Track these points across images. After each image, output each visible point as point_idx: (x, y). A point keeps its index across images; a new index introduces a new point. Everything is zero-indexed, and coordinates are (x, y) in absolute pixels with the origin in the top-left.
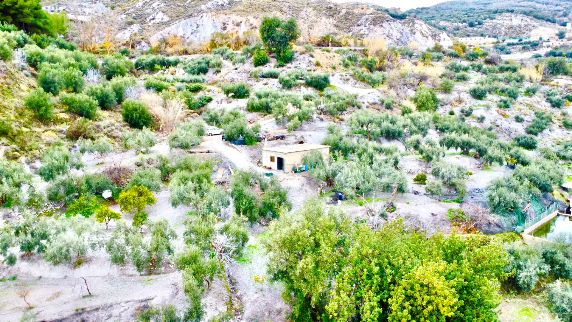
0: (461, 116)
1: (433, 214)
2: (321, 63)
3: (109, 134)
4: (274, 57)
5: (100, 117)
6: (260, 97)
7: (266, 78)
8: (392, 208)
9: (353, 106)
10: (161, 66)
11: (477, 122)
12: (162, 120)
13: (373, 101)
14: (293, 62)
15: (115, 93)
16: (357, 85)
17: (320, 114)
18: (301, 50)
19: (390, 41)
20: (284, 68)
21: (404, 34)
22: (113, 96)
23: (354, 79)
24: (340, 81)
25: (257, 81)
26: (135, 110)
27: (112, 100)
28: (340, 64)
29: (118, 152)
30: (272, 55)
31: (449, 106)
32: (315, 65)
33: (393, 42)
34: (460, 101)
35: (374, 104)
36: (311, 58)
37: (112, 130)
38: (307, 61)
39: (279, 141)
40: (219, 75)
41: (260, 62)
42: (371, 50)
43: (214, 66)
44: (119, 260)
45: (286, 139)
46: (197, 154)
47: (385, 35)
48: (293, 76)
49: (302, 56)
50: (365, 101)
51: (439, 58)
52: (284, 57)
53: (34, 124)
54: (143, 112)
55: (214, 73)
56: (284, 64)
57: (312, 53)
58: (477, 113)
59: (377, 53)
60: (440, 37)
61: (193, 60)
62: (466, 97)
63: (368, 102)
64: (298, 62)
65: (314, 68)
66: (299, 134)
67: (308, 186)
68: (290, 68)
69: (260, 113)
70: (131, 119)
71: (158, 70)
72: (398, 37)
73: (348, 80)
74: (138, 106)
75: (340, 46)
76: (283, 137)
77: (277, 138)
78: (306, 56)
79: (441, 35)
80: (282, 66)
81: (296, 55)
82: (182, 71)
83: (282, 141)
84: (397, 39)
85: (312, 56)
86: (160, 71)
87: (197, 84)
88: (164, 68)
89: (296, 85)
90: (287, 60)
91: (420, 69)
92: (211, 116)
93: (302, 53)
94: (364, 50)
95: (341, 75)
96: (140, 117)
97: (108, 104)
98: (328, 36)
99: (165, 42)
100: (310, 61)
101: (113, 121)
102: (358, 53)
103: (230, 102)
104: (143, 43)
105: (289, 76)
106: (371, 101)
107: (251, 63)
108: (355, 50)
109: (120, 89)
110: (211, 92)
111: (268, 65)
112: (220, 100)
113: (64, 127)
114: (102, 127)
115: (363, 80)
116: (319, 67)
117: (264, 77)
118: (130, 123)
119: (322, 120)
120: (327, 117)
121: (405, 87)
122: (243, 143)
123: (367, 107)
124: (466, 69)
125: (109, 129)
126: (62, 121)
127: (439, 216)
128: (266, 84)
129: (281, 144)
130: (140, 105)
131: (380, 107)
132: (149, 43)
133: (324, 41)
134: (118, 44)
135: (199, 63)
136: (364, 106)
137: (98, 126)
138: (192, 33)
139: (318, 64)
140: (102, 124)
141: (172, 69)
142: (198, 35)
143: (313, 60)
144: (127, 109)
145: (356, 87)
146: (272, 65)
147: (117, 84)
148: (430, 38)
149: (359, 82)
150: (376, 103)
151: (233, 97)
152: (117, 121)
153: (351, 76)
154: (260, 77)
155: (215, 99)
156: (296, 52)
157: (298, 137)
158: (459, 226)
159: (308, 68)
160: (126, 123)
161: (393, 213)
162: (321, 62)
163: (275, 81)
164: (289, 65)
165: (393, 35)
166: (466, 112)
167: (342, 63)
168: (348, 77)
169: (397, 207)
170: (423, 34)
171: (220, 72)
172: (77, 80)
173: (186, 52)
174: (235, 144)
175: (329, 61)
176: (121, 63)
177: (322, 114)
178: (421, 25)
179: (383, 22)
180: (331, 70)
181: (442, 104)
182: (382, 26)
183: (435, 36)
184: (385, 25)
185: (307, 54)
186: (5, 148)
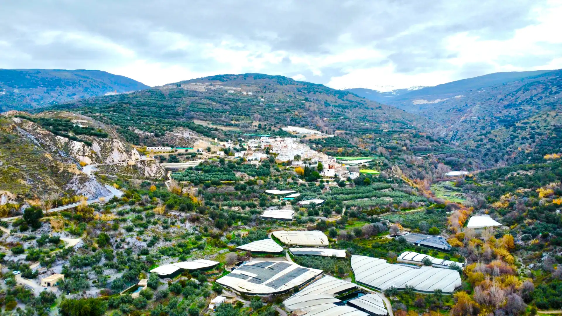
0: (120, 242)
1: (96, 293)
2: (55, 227)
4: (31, 226)
7: (29, 239)
9: (71, 251)
11: (127, 245)
13: (80, 246)
14: (41, 228)
16: (73, 238)
23: (70, 234)
24: (65, 236)
25: (25, 242)
28: (64, 225)
30: (29, 225)
31: (115, 237)
32: (51, 228)
34: (121, 234)
35: (80, 248)
38: (47, 226)
39: (45, 274)
40: (2, 238)
41: (23, 230)
42: (79, 206)
45: (47, 273)
46: (17, 286)
47: (87, 192)
49: (45, 224)
50: (76, 247)
51: (115, 207)
52: (36, 225)
56: (36, 229)
58: (127, 240)
59: (82, 210)
60: (131, 152)
62: (123, 231)
63: (78, 248)
64: (44, 227)
65: (51, 230)
66: (51, 269)
67: (59, 289)
69: (32, 261)
73: (68, 235)
76: (45, 272)
78: (47, 224)
79: (132, 151)
80: (36, 231)
81: (42, 223)
85: (50, 224)
89: (45, 243)
90: (38, 226)
91: (104, 216)
93: (45, 222)
94: (75, 207)
95: (65, 233)
100: (49, 227)
103: (16, 256)
107: (18, 230)
108: (71, 208)
111: (28, 231)
112: (10, 255)
115: (74, 233)
119: (59, 260)
120: (61, 259)
121: (96, 229)
123: (77, 250)
124: (127, 213)
127: (98, 293)
128: (30, 243)
129: (46, 276)
136: (76, 250)
139: (53, 228)
143: (51, 226)
146: (30, 231)
148: (124, 153)
149: (73, 235)
150: (82, 248)
154: (26, 239)
155: (7, 254)
157: (51, 271)
159: (48, 230)
163: (34, 241)
164: (39, 230)
166: (123, 240)
168: (68, 233)
169: (86, 292)
170: (119, 150)
171: (2, 236)
174: (28, 279)
175: (59, 224)
177: (59, 257)
178: (118, 143)
179: (85, 182)
180: (59, 230)
181: (113, 236)
182: (85, 185)
183: (128, 151)
184: (87, 184)
185: (48, 223)
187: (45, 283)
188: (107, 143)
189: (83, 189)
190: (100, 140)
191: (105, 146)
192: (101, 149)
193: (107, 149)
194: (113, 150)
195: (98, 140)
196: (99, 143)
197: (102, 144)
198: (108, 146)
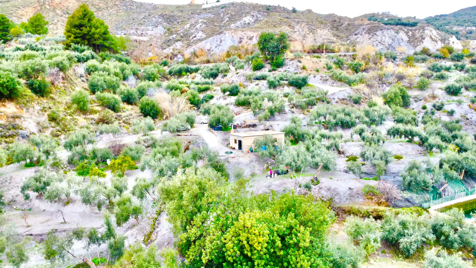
0: (431, 110)
1: (350, 188)
2: (307, 68)
3: (126, 121)
4: (269, 63)
5: (124, 110)
6: (245, 95)
7: (259, 80)
8: (316, 181)
9: (323, 101)
10: (186, 73)
11: (448, 115)
12: (167, 112)
13: (343, 97)
14: (284, 67)
15: (138, 93)
16: (335, 85)
17: (293, 108)
18: (291, 57)
19: (382, 47)
20: (276, 72)
21: (396, 40)
22: (136, 95)
23: (332, 79)
24: (320, 81)
25: (251, 83)
26: (148, 104)
27: (135, 98)
28: (324, 68)
29: (130, 134)
30: (268, 62)
31: (423, 101)
32: (301, 69)
33: (384, 48)
34: (434, 97)
35: (343, 99)
36: (299, 64)
37: (129, 119)
38: (295, 65)
39: (251, 128)
40: (225, 78)
41: (258, 68)
42: (360, 54)
43: (222, 72)
44: (86, 201)
45: (257, 127)
46: (183, 136)
47: (377, 42)
48: (278, 78)
49: (291, 62)
50: (336, 98)
51: (424, 60)
52: (276, 63)
53: (77, 113)
54: (154, 106)
55: (222, 77)
56: (276, 69)
57: (299, 59)
58: (448, 108)
59: (364, 58)
61: (208, 67)
62: (441, 94)
63: (338, 98)
64: (288, 67)
65: (301, 71)
66: (268, 123)
67: (257, 162)
68: (280, 71)
69: (244, 107)
70: (145, 111)
71: (184, 75)
72: (389, 43)
73: (327, 80)
74: (150, 102)
75: (334, 53)
76: (254, 126)
77: (249, 126)
78: (295, 62)
80: (275, 70)
81: (287, 61)
82: (200, 76)
83: (253, 129)
84: (389, 45)
85: (300, 62)
86: (185, 76)
87: (207, 86)
88: (188, 74)
89: (280, 85)
90: (279, 65)
91: (401, 69)
92: (204, 109)
93: (292, 60)
94: (353, 55)
95: (322, 77)
96: (151, 109)
97: (132, 100)
98: (323, 45)
99: (195, 54)
100: (297, 66)
101: (132, 112)
102: (348, 58)
103: (225, 99)
104: (179, 56)
105: (275, 78)
106: (341, 97)
107: (251, 69)
108: (345, 55)
109: (143, 90)
110: (216, 92)
111: (263, 69)
112: (219, 97)
113: (96, 116)
114: (123, 116)
115: (340, 80)
116: (305, 70)
117: (257, 79)
118: (144, 113)
119: (293, 112)
120: (299, 110)
121: (384, 85)
122: (220, 129)
123: (337, 102)
124: (448, 69)
125: (127, 118)
126: (96, 112)
127: (355, 190)
128: (257, 85)
129: (251, 130)
130: (152, 101)
131: (348, 102)
132: (183, 55)
133: (319, 49)
134: (161, 58)
135: (211, 69)
136: (333, 102)
137: (120, 116)
138: (216, 47)
139: (304, 68)
140: (123, 114)
141: (194, 74)
142: (220, 48)
143: (300, 65)
144: (142, 104)
145: (333, 86)
146: (267, 69)
147: (142, 86)
148: (439, 42)
149: (337, 81)
150: (346, 99)
151: (229, 95)
152: (136, 112)
153: (330, 77)
154: (254, 79)
155: (216, 97)
156: (287, 59)
157: (267, 126)
158: (372, 199)
159: (295, 72)
160: (141, 114)
161: (316, 186)
162: (307, 66)
163: (264, 82)
164: (280, 69)
165: (386, 42)
166: (438, 106)
167: (326, 66)
168: (328, 78)
169: (321, 181)
170: (432, 39)
171: (226, 76)
172: (114, 83)
173: (208, 62)
174: (214, 130)
175: (315, 65)
176: (155, 71)
177: (295, 108)
178: (431, 31)
179: (377, 31)
180: (314, 72)
181: (417, 100)
182: (375, 34)
183: (445, 40)
184: (379, 33)
185: (296, 60)
186: (52, 129)
187: (236, 142)
188: (417, 31)
189: (372, 39)
190: (408, 30)
191: (413, 35)
192: (408, 39)
193: (416, 39)
194: (424, 39)
195: (406, 30)
196: (407, 33)
197: (410, 33)
198: (418, 35)
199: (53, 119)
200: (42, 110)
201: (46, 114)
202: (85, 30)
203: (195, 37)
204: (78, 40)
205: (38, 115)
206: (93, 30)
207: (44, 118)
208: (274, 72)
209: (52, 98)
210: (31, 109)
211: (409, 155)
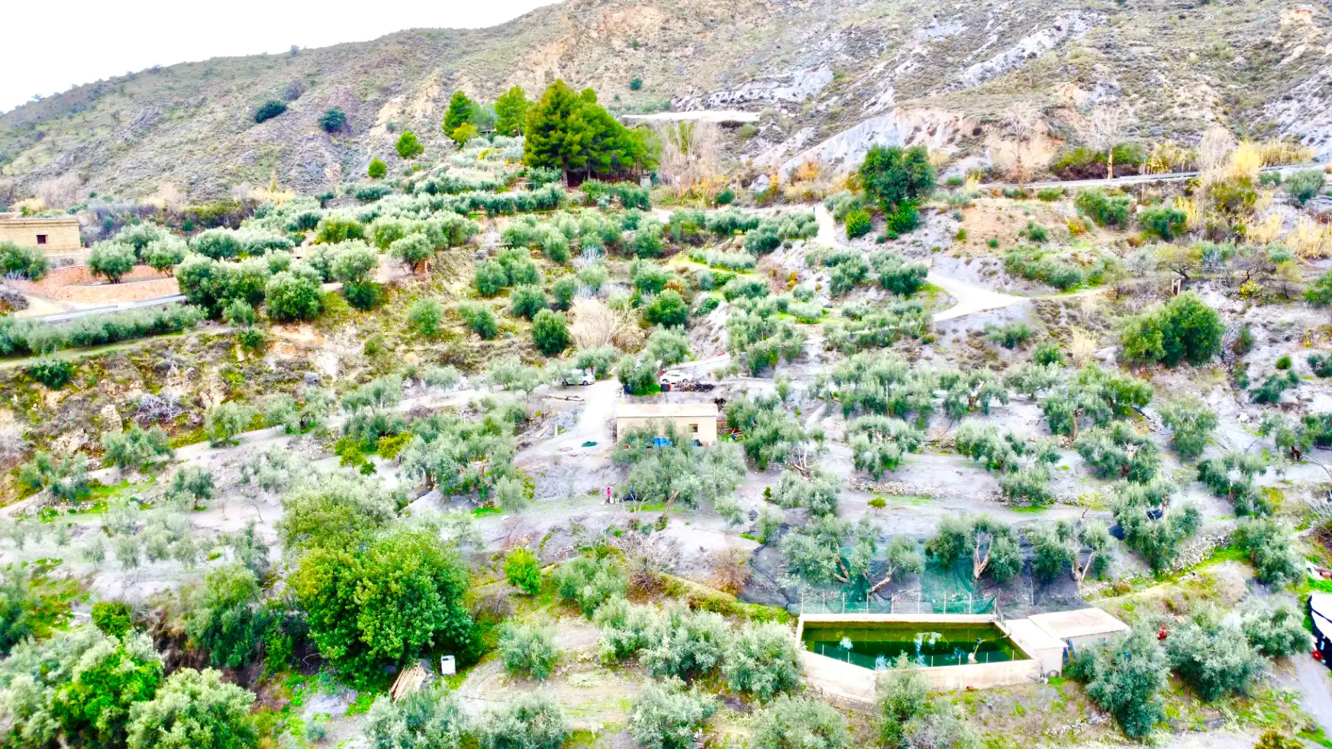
2: (970, 234)
4: (883, 221)
5: (508, 333)
8: (660, 524)
9: (915, 338)
13: (983, 328)
14: (916, 232)
17: (829, 349)
18: (944, 205)
23: (1007, 272)
24: (971, 277)
30: (881, 217)
31: (1292, 343)
32: (953, 238)
35: (979, 334)
36: (953, 224)
38: (942, 227)
40: (787, 253)
41: (860, 230)
42: (1209, 179)
43: (782, 237)
45: (709, 392)
49: (937, 219)
50: (963, 329)
52: (902, 221)
53: (419, 340)
55: (784, 250)
56: (897, 235)
63: (968, 331)
64: (926, 231)
65: (947, 244)
66: (739, 385)
68: (903, 243)
73: (993, 273)
74: (547, 322)
76: (706, 388)
77: (697, 388)
78: (947, 219)
80: (894, 239)
81: (929, 215)
85: (958, 218)
90: (905, 227)
93: (940, 212)
94: (1188, 182)
99: (794, 175)
100: (947, 230)
101: (520, 339)
104: (762, 178)
106: (976, 328)
109: (565, 289)
111: (867, 236)
115: (1029, 275)
116: (959, 243)
117: (830, 264)
118: (536, 342)
122: (628, 391)
123: (957, 341)
126: (451, 338)
127: (707, 554)
130: (552, 320)
131: (989, 343)
133: (1093, 163)
137: (489, 347)
138: (855, 152)
139: (961, 236)
143: (955, 226)
145: (1001, 291)
146: (876, 236)
149: (1018, 279)
150: (986, 334)
153: (1006, 264)
154: (826, 263)
155: (721, 305)
156: (933, 209)
157: (732, 391)
159: (937, 245)
161: (658, 532)
162: (971, 231)
164: (905, 237)
166: (1323, 365)
167: (1027, 231)
168: (998, 266)
169: (669, 526)
171: (791, 247)
180: (978, 249)
181: (1279, 337)
185: (950, 214)
186: (361, 369)
199: (371, 352)
200: (358, 336)
201: (363, 342)
202: (555, 136)
203: (874, 104)
204: (543, 157)
205: (348, 344)
206: (569, 136)
207: (359, 349)
208: (889, 244)
209: (386, 313)
210: (338, 335)
211: (968, 499)
